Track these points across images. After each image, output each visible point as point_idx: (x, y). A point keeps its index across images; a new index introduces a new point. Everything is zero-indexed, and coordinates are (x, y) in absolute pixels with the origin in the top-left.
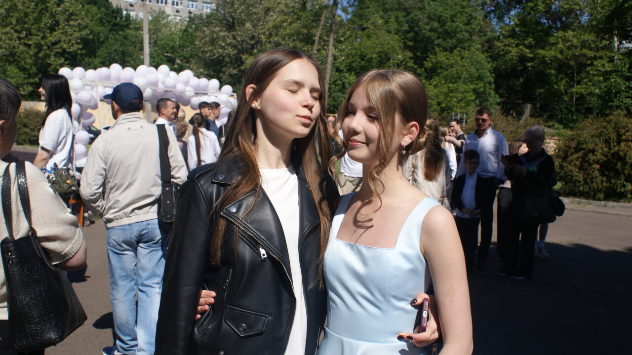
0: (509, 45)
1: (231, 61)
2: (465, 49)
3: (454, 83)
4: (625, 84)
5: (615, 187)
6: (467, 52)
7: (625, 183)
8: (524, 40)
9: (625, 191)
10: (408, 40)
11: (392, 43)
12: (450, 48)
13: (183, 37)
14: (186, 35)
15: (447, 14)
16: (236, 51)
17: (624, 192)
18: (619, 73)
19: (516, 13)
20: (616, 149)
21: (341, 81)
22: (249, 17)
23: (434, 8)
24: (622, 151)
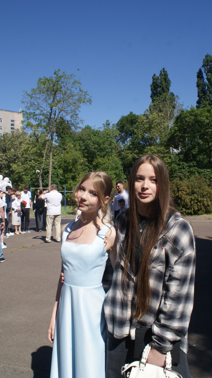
0: (128, 153)
1: (5, 167)
2: (109, 156)
4: (178, 167)
6: (110, 157)
8: (134, 151)
10: (85, 153)
11: (78, 155)
12: (103, 156)
15: (101, 141)
16: (7, 162)
18: (175, 163)
19: (130, 140)
20: (177, 194)
21: (56, 173)
22: (13, 146)
23: (95, 139)
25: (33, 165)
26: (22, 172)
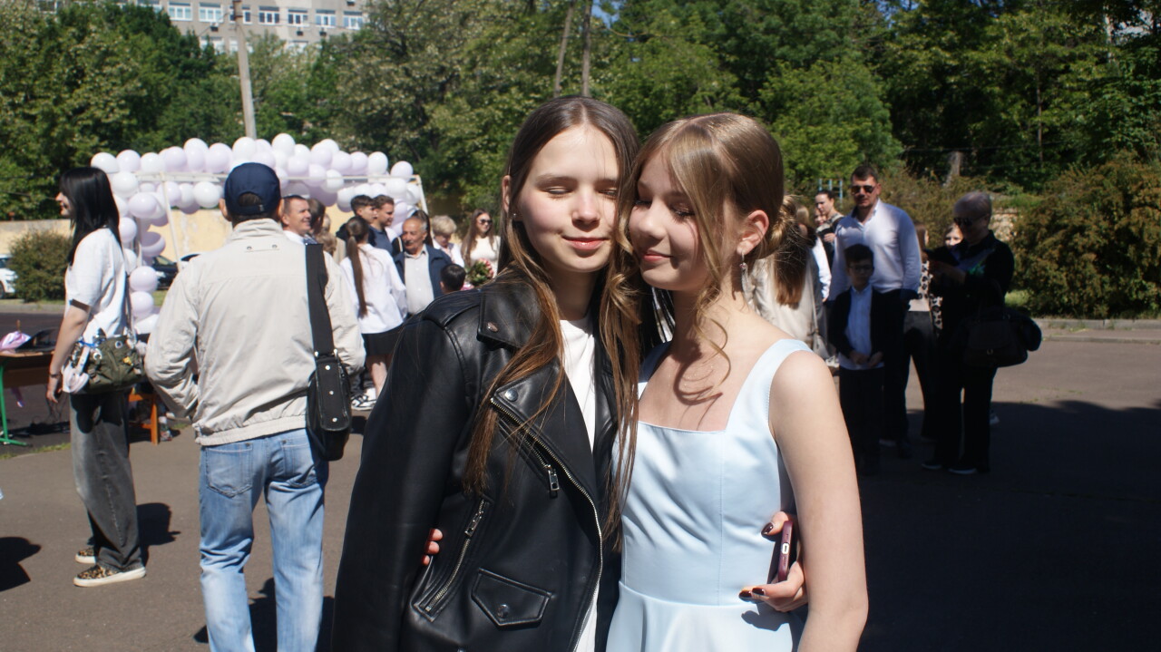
0: (912, 47)
1: (405, 117)
2: (831, 61)
3: (818, 124)
4: (1130, 101)
5: (1127, 291)
6: (836, 67)
7: (1144, 282)
8: (938, 35)
9: (1145, 297)
10: (728, 53)
11: (697, 60)
12: (804, 61)
13: (314, 80)
14: (318, 76)
16: (412, 98)
17: (1144, 300)
18: (1119, 83)
20: (1124, 221)
22: (433, 33)
24: (1134, 225)
25: (517, 107)
26: (472, 136)
